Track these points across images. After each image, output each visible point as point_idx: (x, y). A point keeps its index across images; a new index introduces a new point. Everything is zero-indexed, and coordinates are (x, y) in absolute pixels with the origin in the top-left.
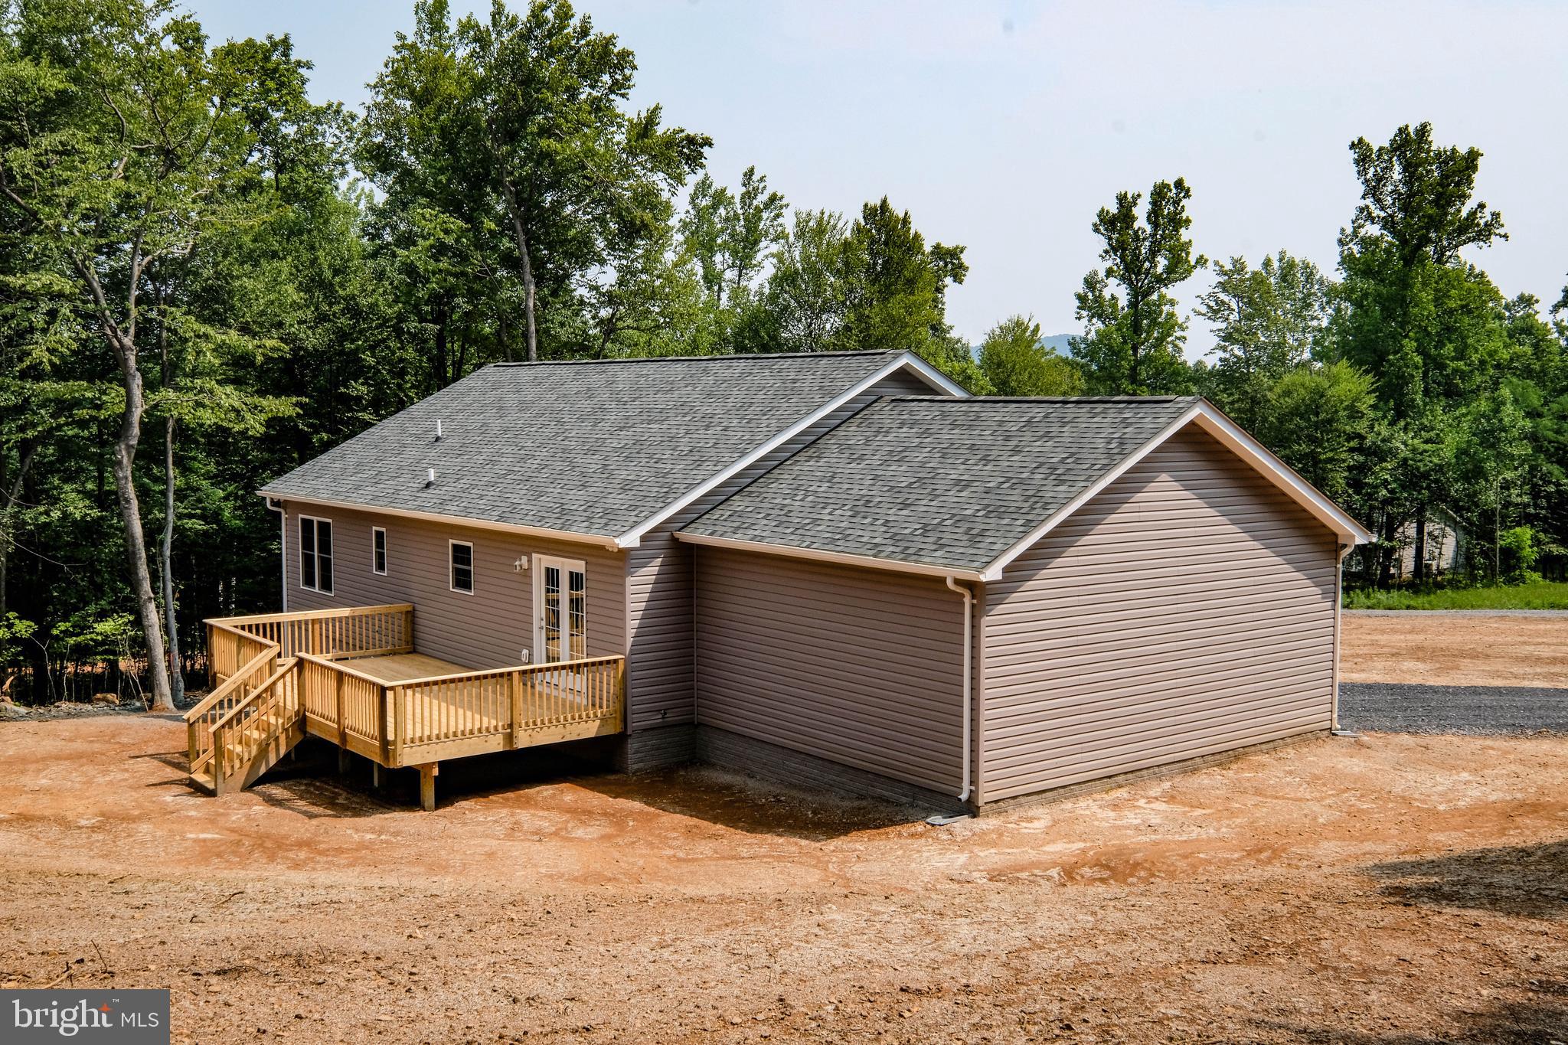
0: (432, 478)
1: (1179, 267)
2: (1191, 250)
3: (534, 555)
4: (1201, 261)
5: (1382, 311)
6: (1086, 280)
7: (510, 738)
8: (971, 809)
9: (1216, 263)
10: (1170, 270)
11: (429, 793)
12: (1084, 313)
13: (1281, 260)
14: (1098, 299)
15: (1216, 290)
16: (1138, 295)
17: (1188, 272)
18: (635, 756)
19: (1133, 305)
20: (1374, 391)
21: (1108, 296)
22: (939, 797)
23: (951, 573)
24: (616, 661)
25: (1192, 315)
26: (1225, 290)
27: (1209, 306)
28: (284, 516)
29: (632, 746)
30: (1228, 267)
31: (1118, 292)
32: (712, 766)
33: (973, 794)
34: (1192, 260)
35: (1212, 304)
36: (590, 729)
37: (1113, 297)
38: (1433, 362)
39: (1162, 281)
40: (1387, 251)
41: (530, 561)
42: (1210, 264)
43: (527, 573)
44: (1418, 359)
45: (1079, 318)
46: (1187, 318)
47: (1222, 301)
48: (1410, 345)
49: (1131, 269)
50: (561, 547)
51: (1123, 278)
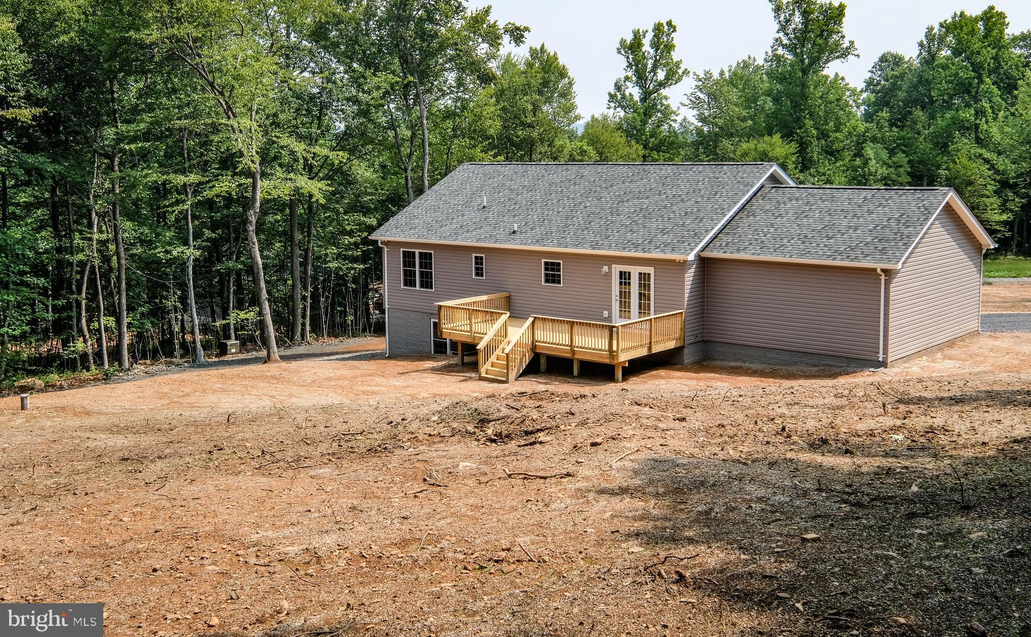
0: (516, 229)
1: (673, 76)
2: (681, 66)
3: (613, 266)
4: (686, 72)
5: (791, 102)
6: (616, 85)
7: (650, 348)
8: (884, 364)
9: (695, 74)
10: (667, 78)
11: (619, 374)
12: (612, 105)
13: (730, 71)
14: (624, 97)
15: (696, 90)
16: (646, 95)
17: (679, 80)
18: (688, 356)
19: (643, 100)
20: (796, 153)
21: (627, 94)
22: (863, 361)
23: (879, 266)
24: (682, 313)
25: (680, 105)
26: (700, 90)
27: (691, 100)
28: (386, 249)
29: (686, 351)
30: (702, 76)
31: (634, 92)
32: (714, 359)
33: (885, 359)
34: (680, 71)
35: (693, 99)
36: (671, 345)
37: (630, 94)
38: (824, 135)
39: (662, 85)
40: (791, 65)
41: (610, 268)
42: (691, 74)
43: (609, 275)
44: (814, 132)
45: (609, 108)
46: (679, 108)
47: (699, 98)
48: (809, 123)
49: (641, 78)
50: (632, 261)
51: (637, 83)
